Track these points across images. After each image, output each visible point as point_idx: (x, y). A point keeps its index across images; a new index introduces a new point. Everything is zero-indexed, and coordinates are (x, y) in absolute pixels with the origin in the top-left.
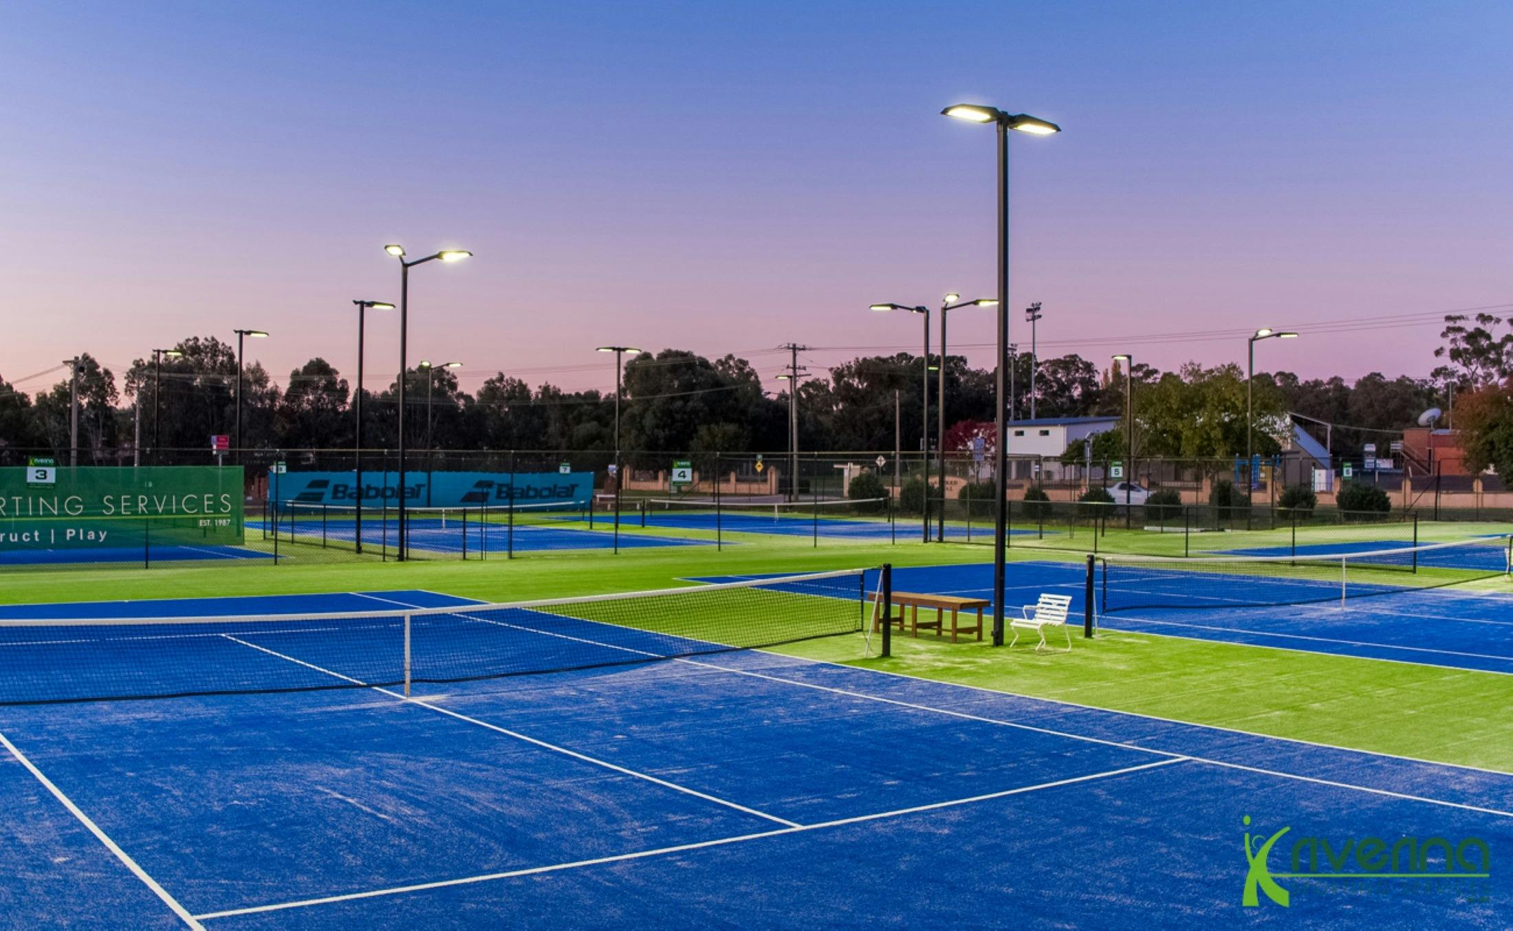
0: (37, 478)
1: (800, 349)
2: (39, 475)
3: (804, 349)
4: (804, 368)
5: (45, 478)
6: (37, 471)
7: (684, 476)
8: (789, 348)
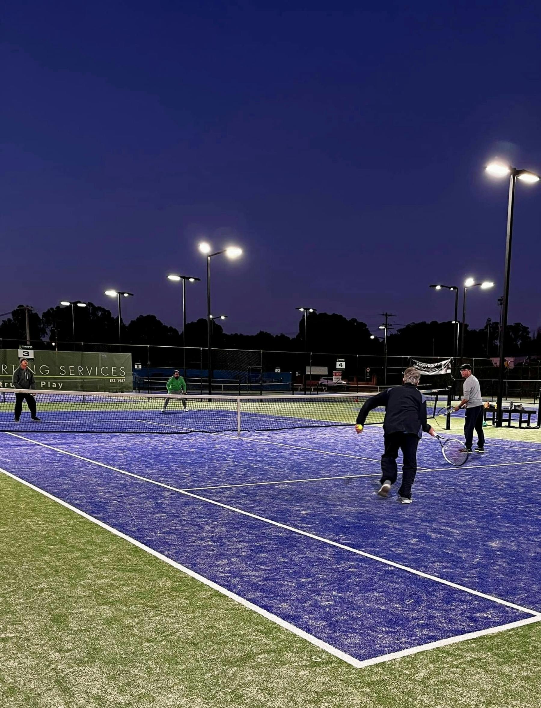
0: (24, 355)
1: (389, 316)
2: (24, 354)
3: (391, 315)
4: (391, 325)
5: (28, 355)
6: (24, 352)
7: (342, 366)
8: (384, 315)
